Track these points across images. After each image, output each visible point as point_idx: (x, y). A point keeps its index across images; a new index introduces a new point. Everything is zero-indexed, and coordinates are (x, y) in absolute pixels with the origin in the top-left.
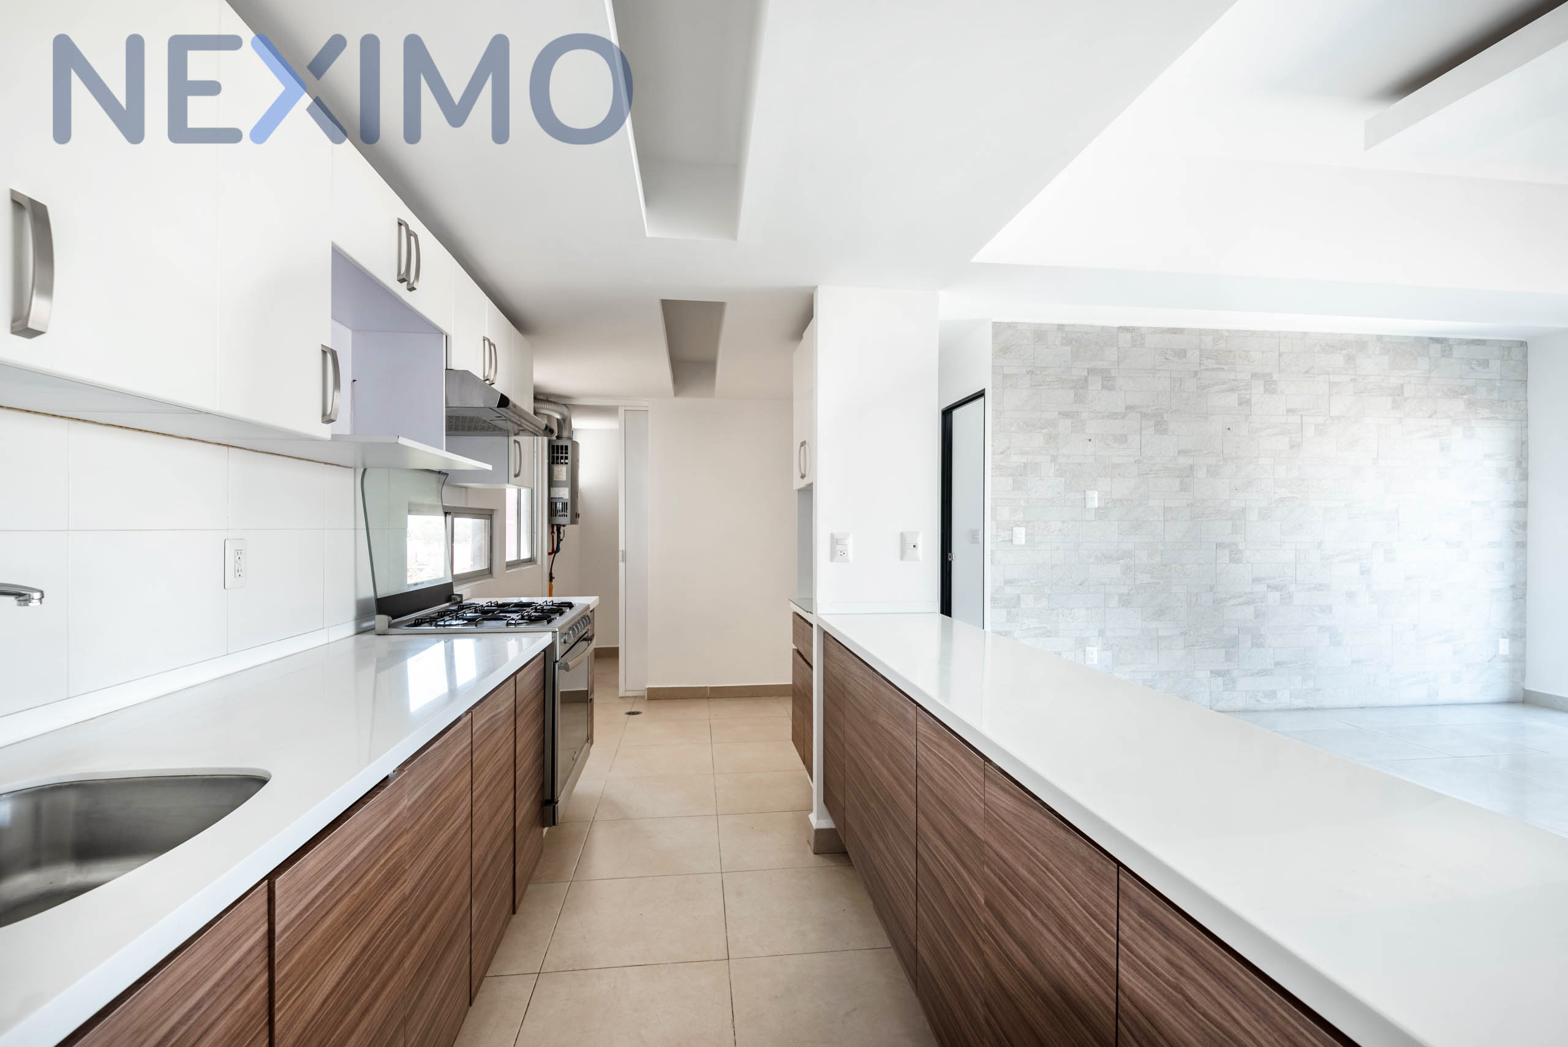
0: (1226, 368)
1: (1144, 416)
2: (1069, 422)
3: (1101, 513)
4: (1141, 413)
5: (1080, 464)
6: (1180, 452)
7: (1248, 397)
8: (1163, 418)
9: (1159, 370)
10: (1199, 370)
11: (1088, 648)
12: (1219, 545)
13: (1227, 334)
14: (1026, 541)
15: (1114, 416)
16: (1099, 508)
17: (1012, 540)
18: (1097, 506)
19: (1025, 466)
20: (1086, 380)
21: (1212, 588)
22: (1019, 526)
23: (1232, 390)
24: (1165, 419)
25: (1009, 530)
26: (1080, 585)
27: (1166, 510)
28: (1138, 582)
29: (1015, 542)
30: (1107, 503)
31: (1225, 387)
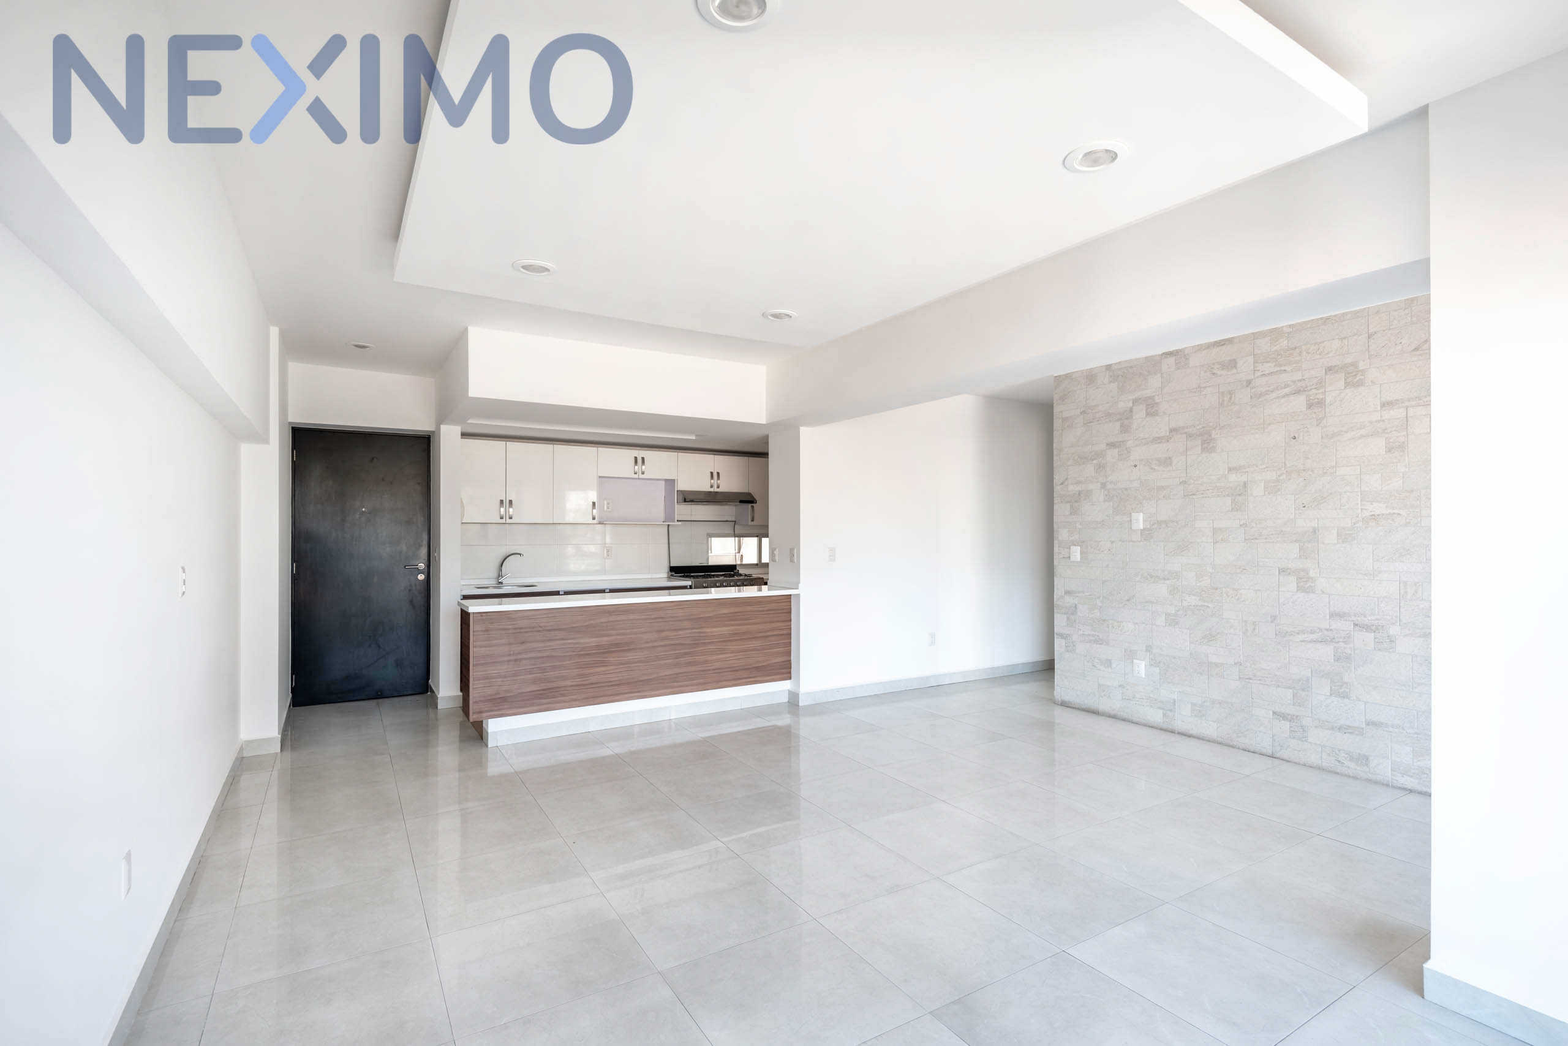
0: (1288, 368)
1: (1190, 436)
2: (1116, 451)
3: (1147, 534)
4: (1186, 433)
5: (1126, 489)
6: (1230, 469)
7: (1321, 396)
8: (1210, 436)
9: (1205, 387)
10: (1253, 377)
11: (1135, 661)
12: (1282, 571)
13: (1289, 330)
14: (1081, 558)
15: (1158, 440)
16: (1144, 529)
17: (1069, 557)
18: (1142, 527)
19: (1080, 493)
20: (1131, 410)
21: (1273, 619)
22: (1075, 545)
23: (1297, 392)
24: (1213, 436)
25: (1067, 548)
26: (1128, 600)
27: (1215, 531)
28: (1185, 604)
29: (1072, 559)
30: (1153, 525)
31: (1287, 390)
